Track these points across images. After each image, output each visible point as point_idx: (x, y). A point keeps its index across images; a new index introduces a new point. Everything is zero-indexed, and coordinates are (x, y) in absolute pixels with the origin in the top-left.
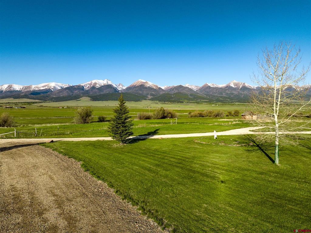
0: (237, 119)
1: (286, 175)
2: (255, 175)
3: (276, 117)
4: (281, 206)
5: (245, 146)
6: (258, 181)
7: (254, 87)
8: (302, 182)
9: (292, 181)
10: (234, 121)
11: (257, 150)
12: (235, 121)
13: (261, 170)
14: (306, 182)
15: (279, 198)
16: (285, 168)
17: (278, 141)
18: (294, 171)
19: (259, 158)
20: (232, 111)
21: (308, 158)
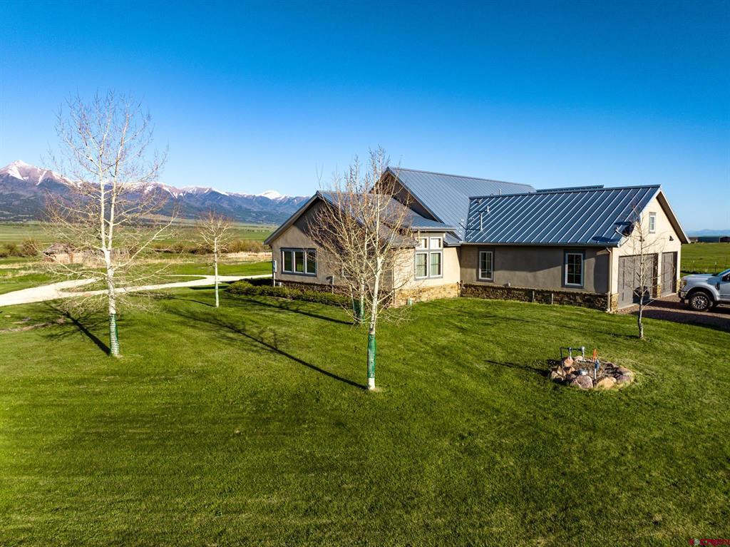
0: (30, 264)
1: (133, 374)
2: (63, 388)
3: (107, 254)
4: (115, 435)
5: (44, 326)
6: (69, 400)
7: (76, 183)
8: (160, 379)
9: (143, 382)
10: (20, 269)
11: (73, 332)
12: (25, 269)
13: (79, 376)
14: (166, 379)
15: (111, 422)
16: (131, 361)
17: (114, 305)
18: (148, 363)
19: (77, 349)
20: (19, 243)
21: (177, 333)
